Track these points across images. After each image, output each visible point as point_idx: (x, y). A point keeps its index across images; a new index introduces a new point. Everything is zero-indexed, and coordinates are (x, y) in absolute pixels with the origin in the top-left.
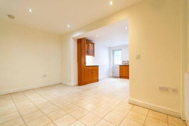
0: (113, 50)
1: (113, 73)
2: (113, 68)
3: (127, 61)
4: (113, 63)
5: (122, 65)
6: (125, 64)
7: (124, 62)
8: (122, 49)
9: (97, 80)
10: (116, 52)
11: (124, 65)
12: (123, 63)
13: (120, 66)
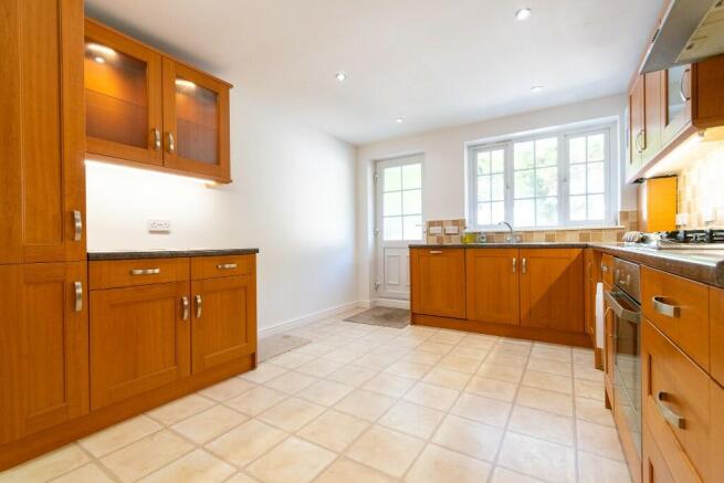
0: (375, 163)
1: (377, 287)
2: (375, 263)
3: (455, 223)
4: (376, 234)
5: (425, 243)
6: (439, 239)
7: (436, 230)
8: (423, 153)
9: (247, 362)
10: (391, 176)
11: (433, 242)
12: (428, 233)
13: (411, 247)
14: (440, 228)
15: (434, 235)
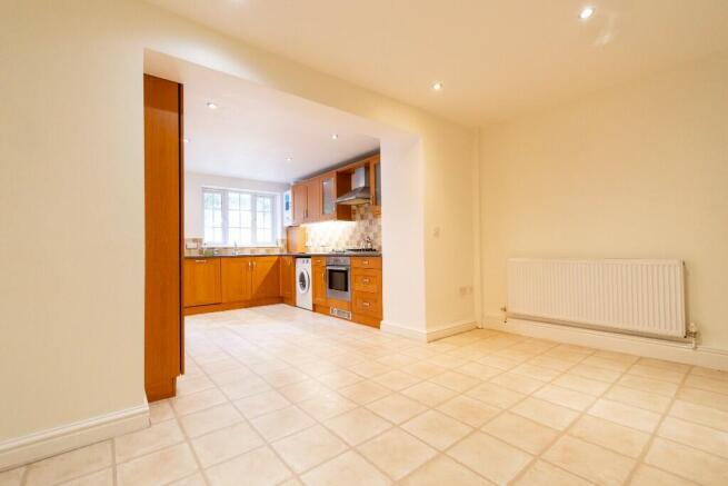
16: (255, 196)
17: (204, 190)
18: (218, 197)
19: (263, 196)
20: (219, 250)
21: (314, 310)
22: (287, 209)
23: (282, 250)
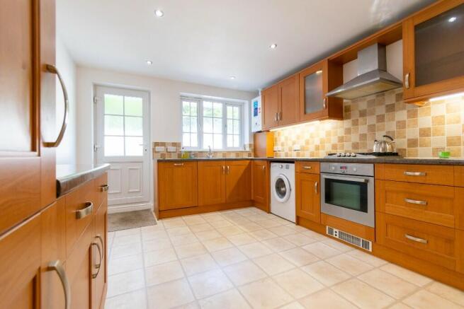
6: (163, 155)
7: (160, 149)
10: (112, 101)
12: (154, 151)
13: (159, 162)
14: (163, 147)
15: (158, 152)
16: (226, 104)
17: (183, 98)
18: (194, 105)
19: (233, 104)
20: (195, 154)
21: (298, 223)
22: (256, 114)
23: (250, 155)
